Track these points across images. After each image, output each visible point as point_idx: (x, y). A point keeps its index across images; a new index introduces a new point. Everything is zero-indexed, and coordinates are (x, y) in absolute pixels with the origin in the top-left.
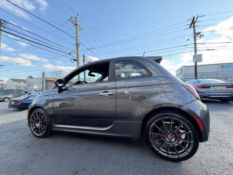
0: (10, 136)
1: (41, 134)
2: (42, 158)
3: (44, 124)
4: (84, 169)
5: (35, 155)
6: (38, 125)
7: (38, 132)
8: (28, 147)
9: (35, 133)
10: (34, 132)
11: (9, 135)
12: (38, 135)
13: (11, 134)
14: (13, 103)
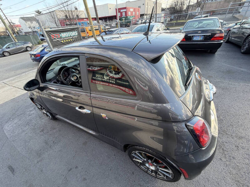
14: (33, 57)
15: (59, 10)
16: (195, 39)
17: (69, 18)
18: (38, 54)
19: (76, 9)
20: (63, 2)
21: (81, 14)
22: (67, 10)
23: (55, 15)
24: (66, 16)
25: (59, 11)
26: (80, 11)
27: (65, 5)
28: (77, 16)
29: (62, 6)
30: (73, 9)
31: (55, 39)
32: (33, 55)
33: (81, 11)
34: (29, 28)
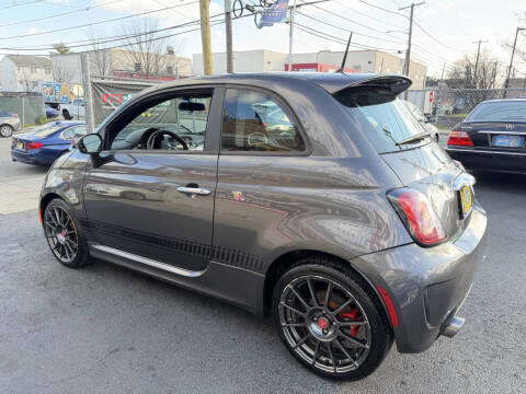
0: (14, 251)
1: (69, 260)
2: (65, 311)
3: (72, 236)
4: (131, 349)
5: (54, 304)
6: (61, 238)
7: (63, 254)
8: (45, 284)
9: (59, 255)
10: (55, 251)
11: (11, 249)
12: (63, 259)
13: (15, 248)
14: (20, 146)
15: (123, 49)
16: (499, 142)
17: (144, 71)
18: (36, 142)
19: (171, 52)
20: (142, 31)
21: (181, 67)
22: (145, 51)
23: (108, 58)
24: (138, 66)
25: (124, 52)
26: (180, 59)
27: (143, 38)
28: (169, 69)
29: (133, 40)
30: (164, 52)
31: (108, 105)
32: (21, 141)
33: (185, 59)
34: (21, 82)
